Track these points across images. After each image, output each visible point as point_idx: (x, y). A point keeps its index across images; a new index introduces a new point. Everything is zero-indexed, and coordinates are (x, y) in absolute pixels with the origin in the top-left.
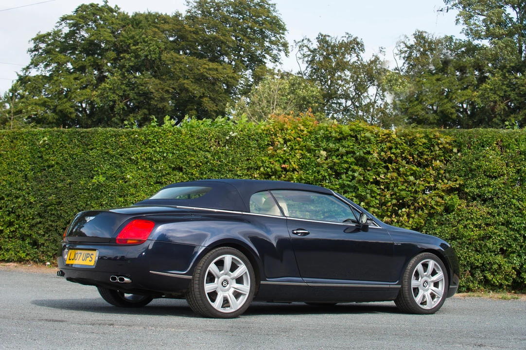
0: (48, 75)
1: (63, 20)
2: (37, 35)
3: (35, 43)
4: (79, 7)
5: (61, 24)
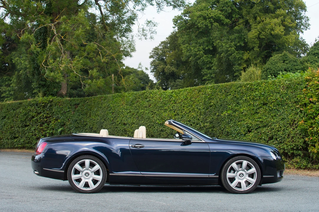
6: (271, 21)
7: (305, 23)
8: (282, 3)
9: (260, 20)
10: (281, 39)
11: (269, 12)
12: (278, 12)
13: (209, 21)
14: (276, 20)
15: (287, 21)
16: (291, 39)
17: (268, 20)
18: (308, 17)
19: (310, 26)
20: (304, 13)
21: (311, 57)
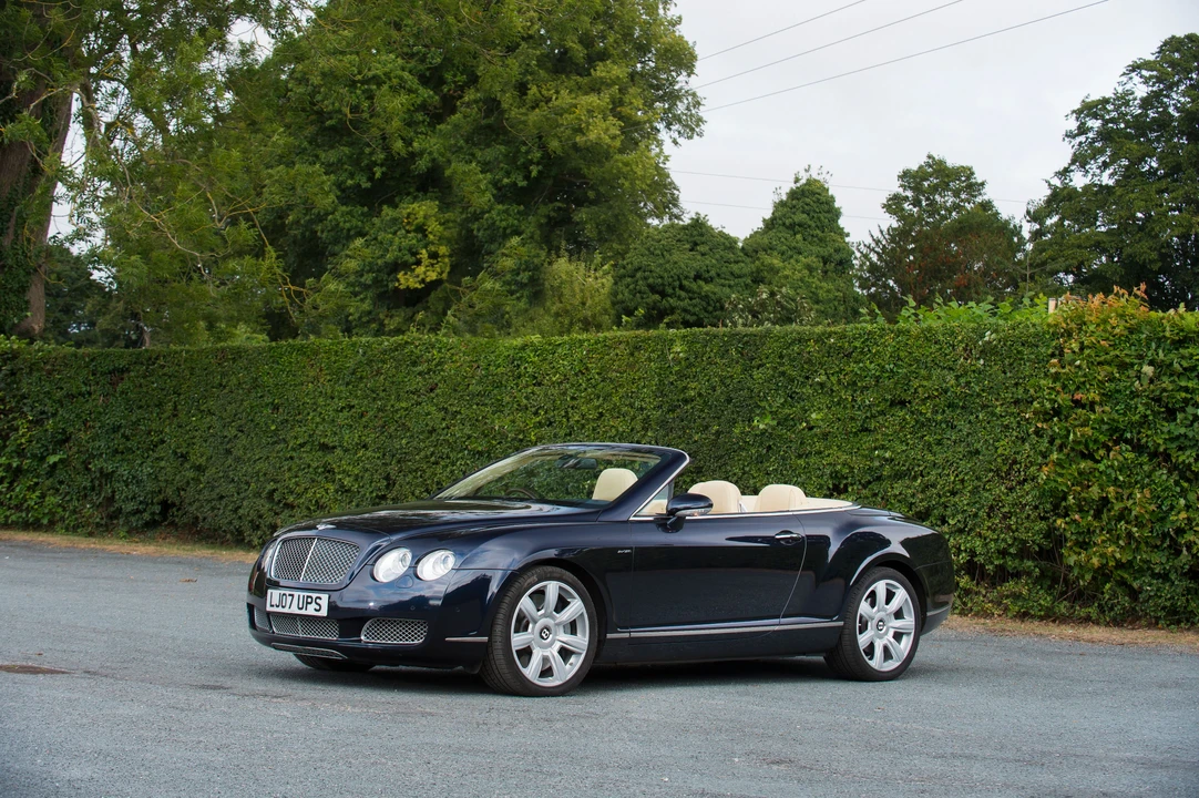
0: (1111, 182)
1: (1133, 70)
2: (1083, 101)
3: (1077, 119)
4: (1165, 44)
5: (1131, 78)
6: (574, 101)
7: (686, 115)
8: (615, 42)
9: (538, 95)
10: (607, 165)
11: (568, 69)
12: (600, 71)
13: (364, 92)
14: (593, 99)
15: (631, 103)
16: (644, 166)
17: (565, 98)
18: (698, 94)
19: (703, 127)
20: (686, 79)
21: (780, 235)
